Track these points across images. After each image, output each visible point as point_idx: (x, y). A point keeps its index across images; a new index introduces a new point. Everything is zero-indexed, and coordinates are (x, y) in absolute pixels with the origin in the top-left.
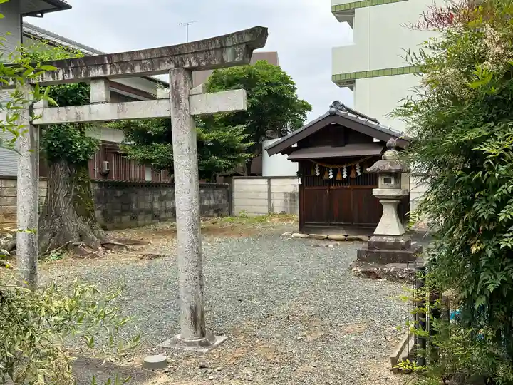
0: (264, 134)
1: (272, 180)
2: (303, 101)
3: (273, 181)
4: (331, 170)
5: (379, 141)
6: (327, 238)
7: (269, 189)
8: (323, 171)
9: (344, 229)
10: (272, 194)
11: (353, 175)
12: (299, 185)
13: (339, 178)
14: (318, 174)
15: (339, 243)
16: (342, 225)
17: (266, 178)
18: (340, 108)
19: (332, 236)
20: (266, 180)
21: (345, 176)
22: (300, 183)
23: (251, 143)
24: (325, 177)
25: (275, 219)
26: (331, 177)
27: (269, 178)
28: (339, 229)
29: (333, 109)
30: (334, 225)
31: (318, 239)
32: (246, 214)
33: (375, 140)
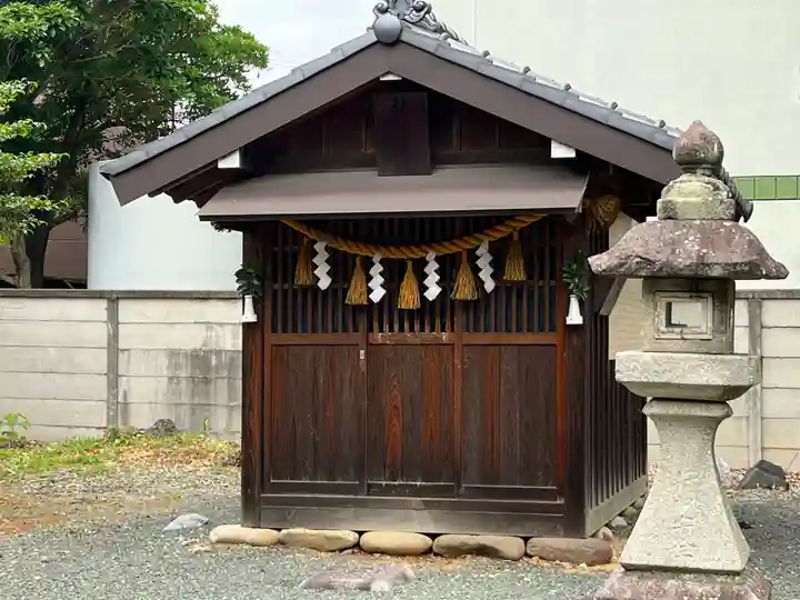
0: (96, 140)
1: (123, 304)
2: (236, 30)
3: (127, 310)
4: (377, 269)
5: (572, 154)
6: (357, 545)
7: (114, 338)
8: (342, 268)
9: (428, 506)
10: (122, 357)
11: (464, 291)
12: (247, 326)
13: (408, 299)
14: (324, 283)
15: (407, 566)
16: (416, 492)
17: (99, 295)
18: (414, 16)
19: (377, 537)
20: (103, 304)
21: (433, 292)
22: (251, 317)
23: (46, 159)
24: (354, 296)
25: (137, 455)
26: (378, 294)
27: (113, 298)
28: (402, 505)
29: (390, 21)
30: (387, 490)
31: (318, 548)
32: (20, 432)
33: (559, 151)
